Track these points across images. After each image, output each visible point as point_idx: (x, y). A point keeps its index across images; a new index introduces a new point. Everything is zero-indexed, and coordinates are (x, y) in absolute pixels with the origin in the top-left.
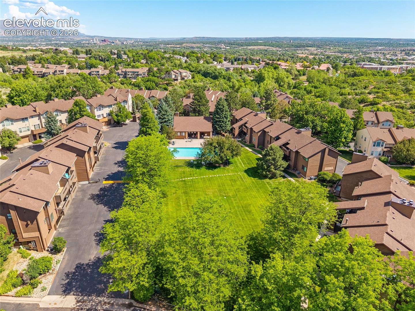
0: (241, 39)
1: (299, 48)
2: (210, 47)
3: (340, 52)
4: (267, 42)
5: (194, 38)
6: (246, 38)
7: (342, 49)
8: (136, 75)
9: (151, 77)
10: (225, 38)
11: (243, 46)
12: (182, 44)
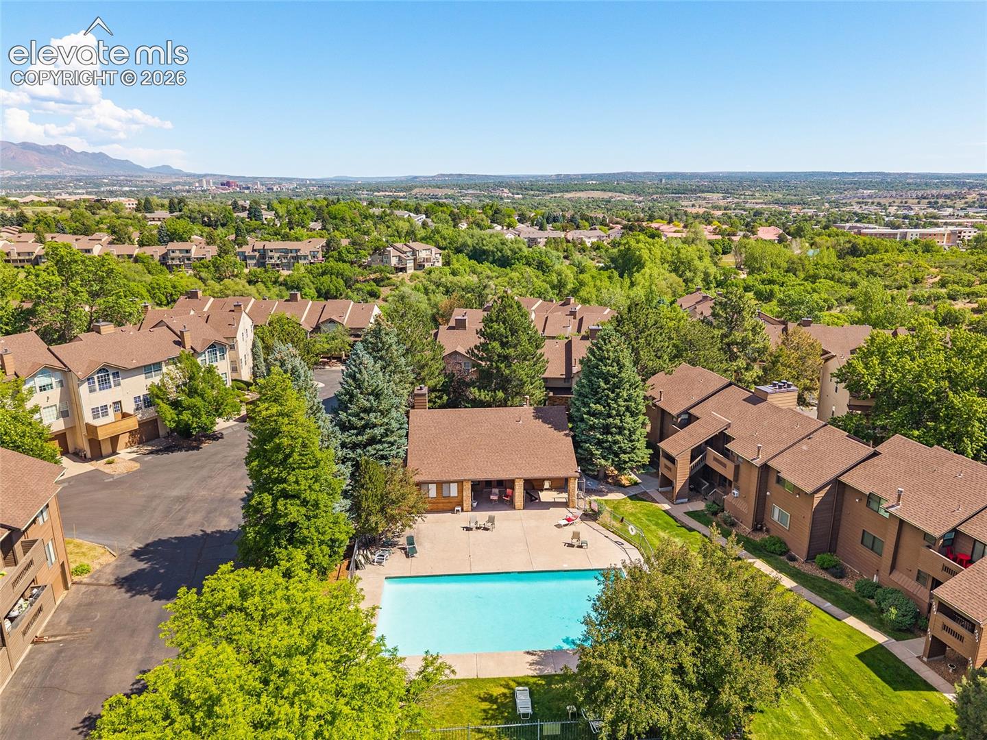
0: (546, 178)
1: (683, 196)
2: (477, 196)
3: (777, 202)
4: (606, 182)
5: (439, 176)
6: (557, 175)
7: (780, 196)
8: (293, 257)
9: (332, 263)
10: (508, 177)
11: (552, 193)
12: (411, 189)
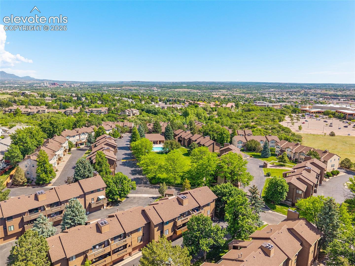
0: (169, 83)
1: (213, 91)
2: (145, 90)
3: (243, 93)
5: (131, 82)
6: (173, 82)
11: (171, 89)
12: (122, 87)
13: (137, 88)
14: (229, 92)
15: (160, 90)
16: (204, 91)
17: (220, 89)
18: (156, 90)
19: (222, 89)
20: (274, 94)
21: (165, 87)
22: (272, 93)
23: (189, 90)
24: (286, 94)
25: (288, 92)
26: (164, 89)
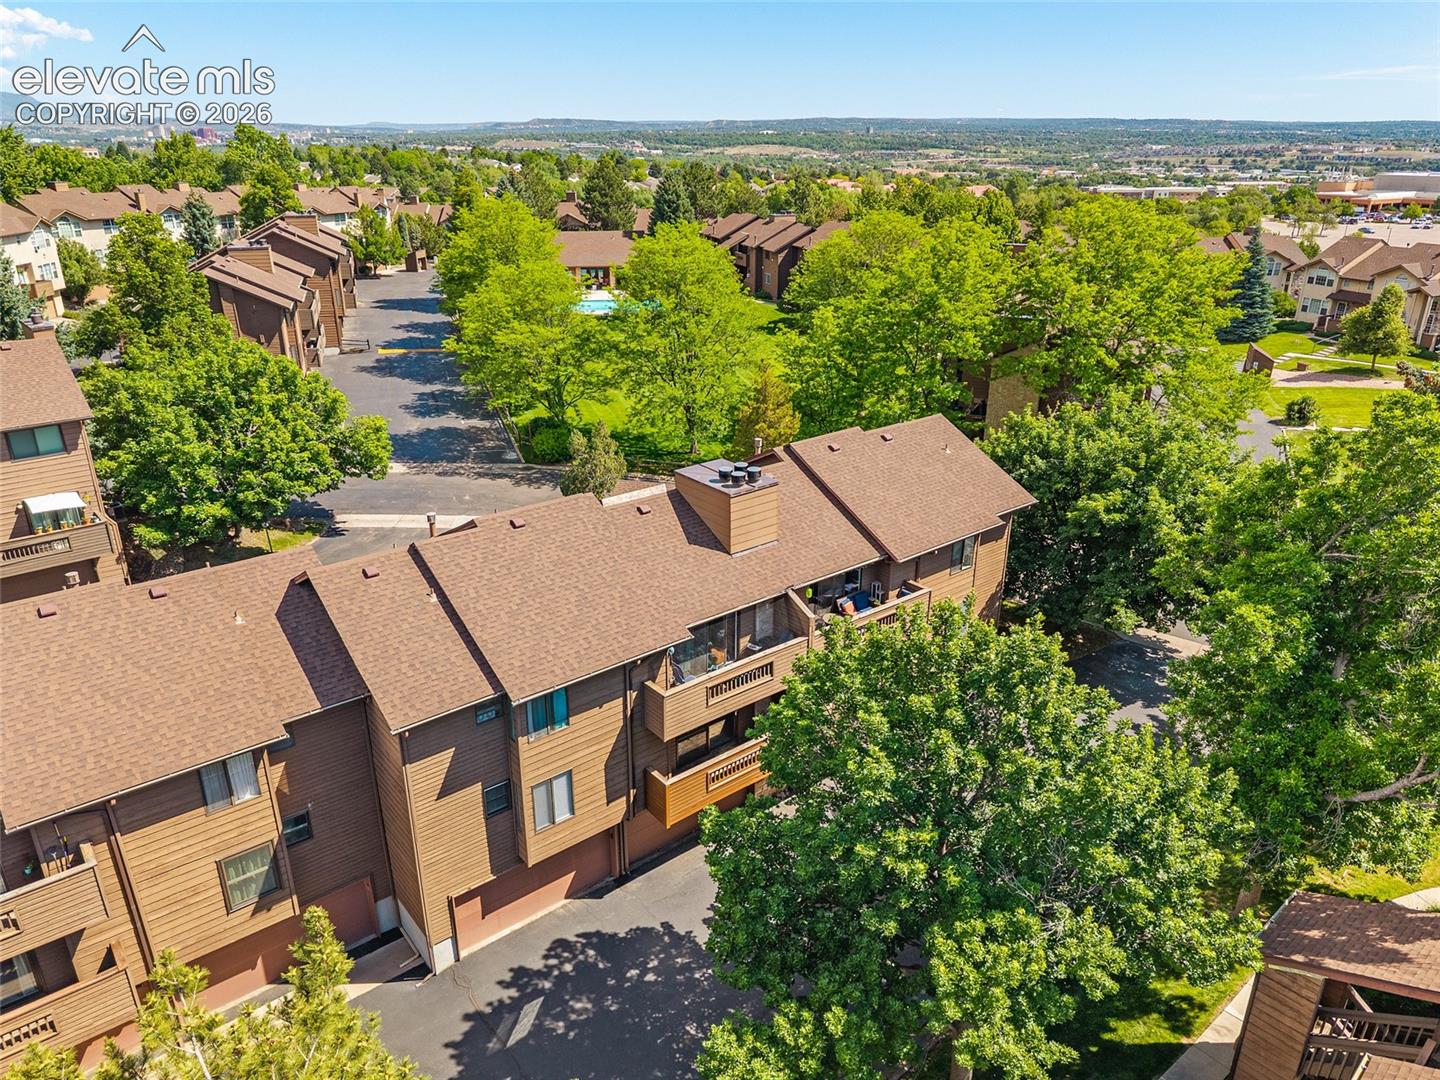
1: (896, 152)
2: (595, 151)
4: (788, 132)
7: (1035, 153)
10: (643, 124)
11: (708, 146)
12: (493, 140)
13: (557, 144)
14: (963, 158)
15: (660, 152)
16: (856, 154)
17: (926, 147)
18: (641, 154)
19: (933, 147)
20: (1166, 163)
21: (681, 139)
22: (1156, 159)
23: (787, 151)
24: (1220, 162)
25: (1229, 156)
26: (678, 146)
